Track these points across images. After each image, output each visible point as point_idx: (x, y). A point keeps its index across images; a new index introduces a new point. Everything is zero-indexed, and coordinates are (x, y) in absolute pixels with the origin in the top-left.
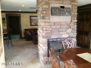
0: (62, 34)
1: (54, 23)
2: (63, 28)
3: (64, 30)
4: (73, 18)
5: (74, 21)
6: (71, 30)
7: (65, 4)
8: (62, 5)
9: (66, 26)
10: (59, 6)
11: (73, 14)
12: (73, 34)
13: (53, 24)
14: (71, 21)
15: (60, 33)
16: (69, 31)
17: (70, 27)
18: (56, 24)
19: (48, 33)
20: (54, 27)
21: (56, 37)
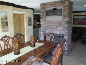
0: (54, 31)
3: (56, 27)
9: (57, 25)
10: (52, 9)
12: (63, 31)
13: (47, 22)
14: (62, 20)
15: (53, 29)
16: (60, 28)
18: (49, 22)
19: (44, 28)
20: (48, 24)
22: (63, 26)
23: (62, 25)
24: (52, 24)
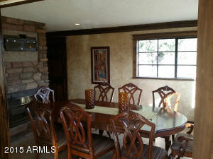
0: (26, 84)
1: (12, 64)
2: (27, 72)
3: (29, 75)
4: (41, 55)
5: (43, 60)
6: (40, 74)
7: (26, 31)
8: (22, 33)
9: (31, 69)
10: (17, 35)
11: (41, 48)
12: (43, 81)
13: (10, 66)
14: (39, 60)
15: (24, 82)
16: (38, 76)
17: (38, 69)
18: (15, 66)
20: (12, 71)
21: (16, 90)
22: (42, 73)
23: (41, 70)
24: (20, 70)
